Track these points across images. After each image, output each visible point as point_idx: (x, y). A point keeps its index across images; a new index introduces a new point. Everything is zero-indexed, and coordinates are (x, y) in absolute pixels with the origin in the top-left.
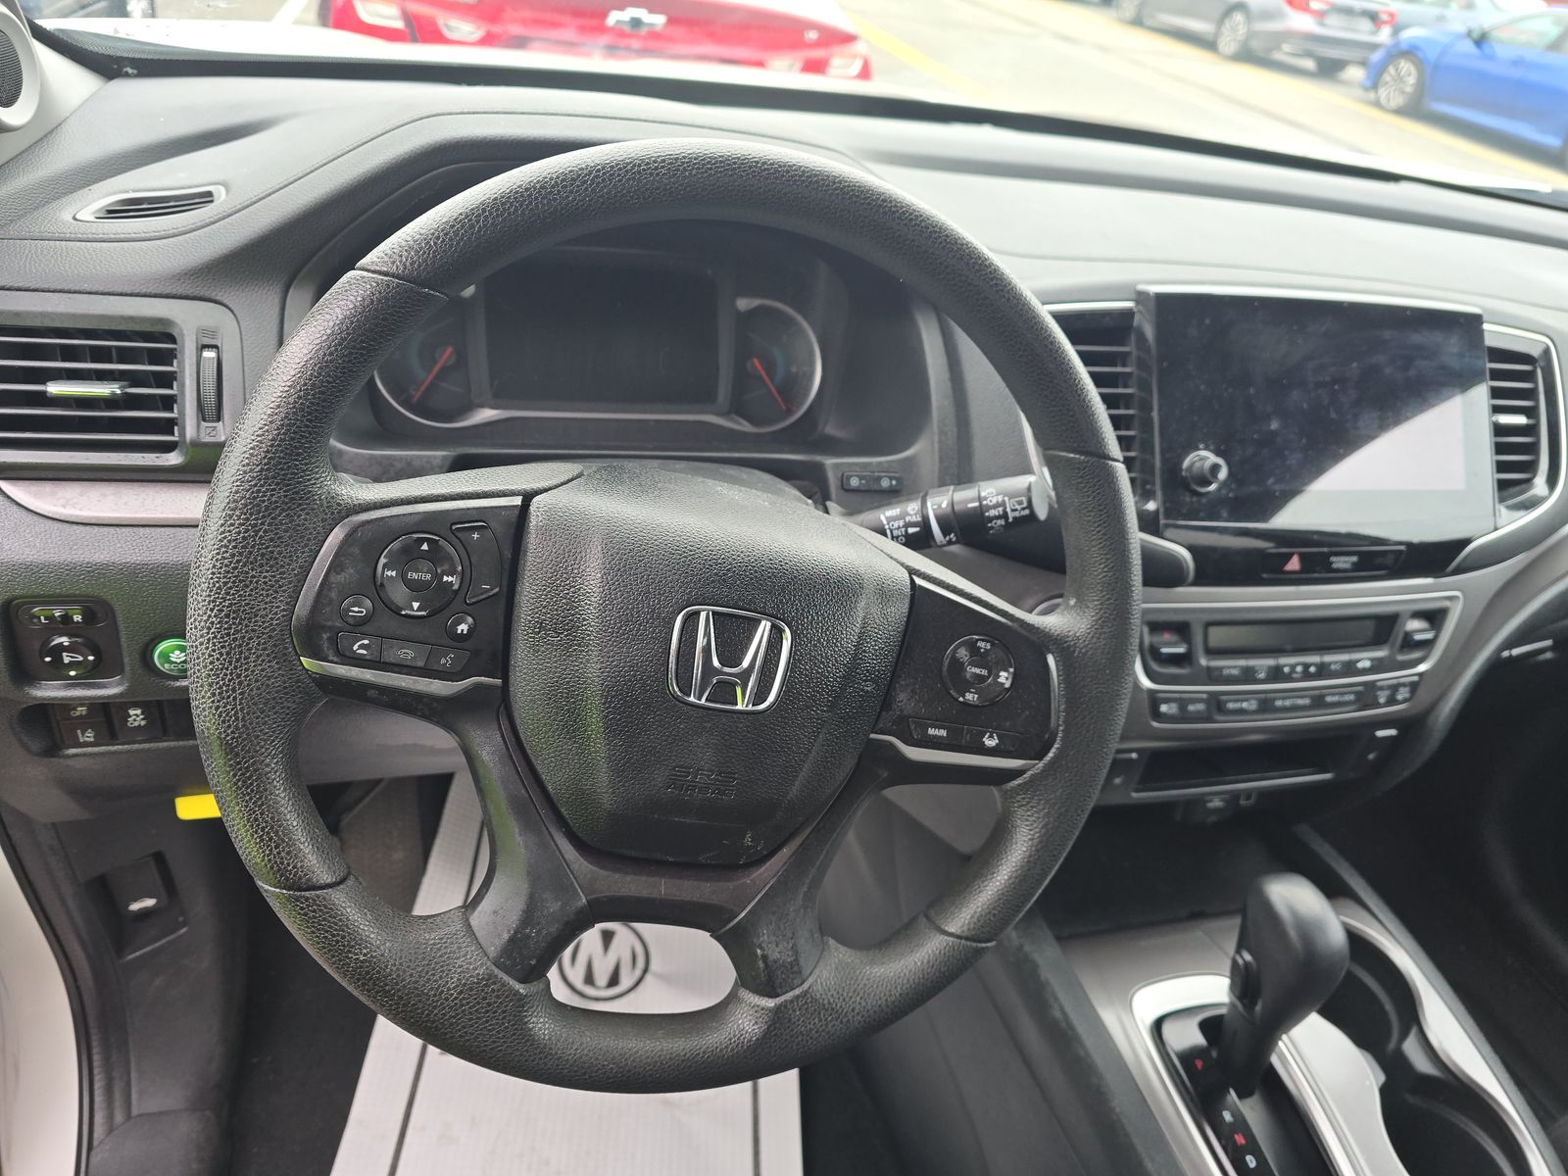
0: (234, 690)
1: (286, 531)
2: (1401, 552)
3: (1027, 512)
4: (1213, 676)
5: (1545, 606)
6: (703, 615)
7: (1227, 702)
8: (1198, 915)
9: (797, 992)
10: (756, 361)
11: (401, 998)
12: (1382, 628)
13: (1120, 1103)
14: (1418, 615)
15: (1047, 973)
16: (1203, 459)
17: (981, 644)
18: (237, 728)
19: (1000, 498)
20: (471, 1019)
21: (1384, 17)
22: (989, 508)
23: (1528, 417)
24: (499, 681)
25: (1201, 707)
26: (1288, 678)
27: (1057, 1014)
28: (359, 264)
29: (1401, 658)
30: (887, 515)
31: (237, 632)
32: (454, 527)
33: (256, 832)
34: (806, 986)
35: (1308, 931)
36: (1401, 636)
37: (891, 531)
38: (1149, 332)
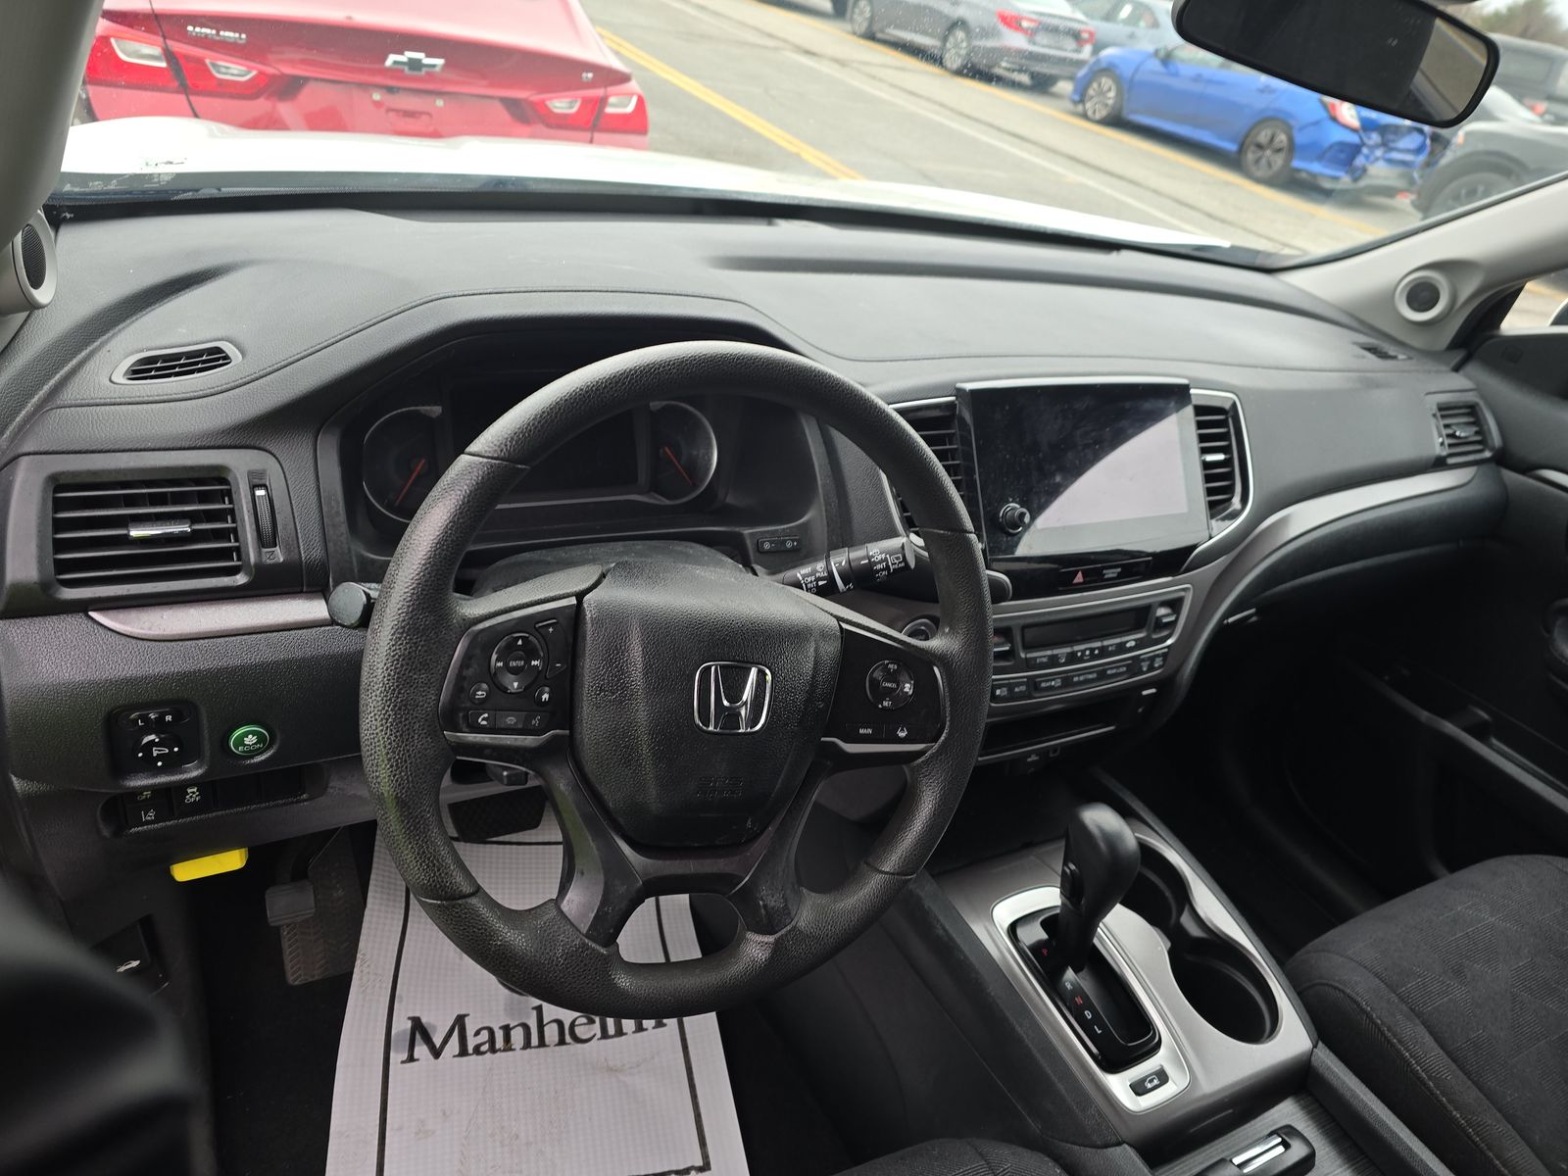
0: (406, 761)
1: (434, 643)
2: (1149, 561)
3: (903, 564)
4: (1030, 665)
5: (1248, 586)
6: (713, 668)
7: (1041, 682)
8: (1029, 845)
9: (788, 928)
10: (667, 449)
11: (526, 968)
12: (1139, 617)
13: (993, 989)
14: (1163, 604)
15: (928, 903)
16: (1013, 509)
17: (890, 666)
18: (408, 788)
19: (883, 556)
20: (574, 978)
21: (1085, 36)
22: (876, 563)
23: (1225, 454)
24: (568, 732)
25: (1023, 688)
26: (1081, 660)
27: (941, 932)
28: (468, 450)
29: (1155, 636)
30: (801, 573)
31: (406, 719)
32: (537, 626)
33: (424, 862)
34: (793, 923)
35: (1112, 840)
36: (1153, 621)
37: (806, 585)
38: (967, 416)
